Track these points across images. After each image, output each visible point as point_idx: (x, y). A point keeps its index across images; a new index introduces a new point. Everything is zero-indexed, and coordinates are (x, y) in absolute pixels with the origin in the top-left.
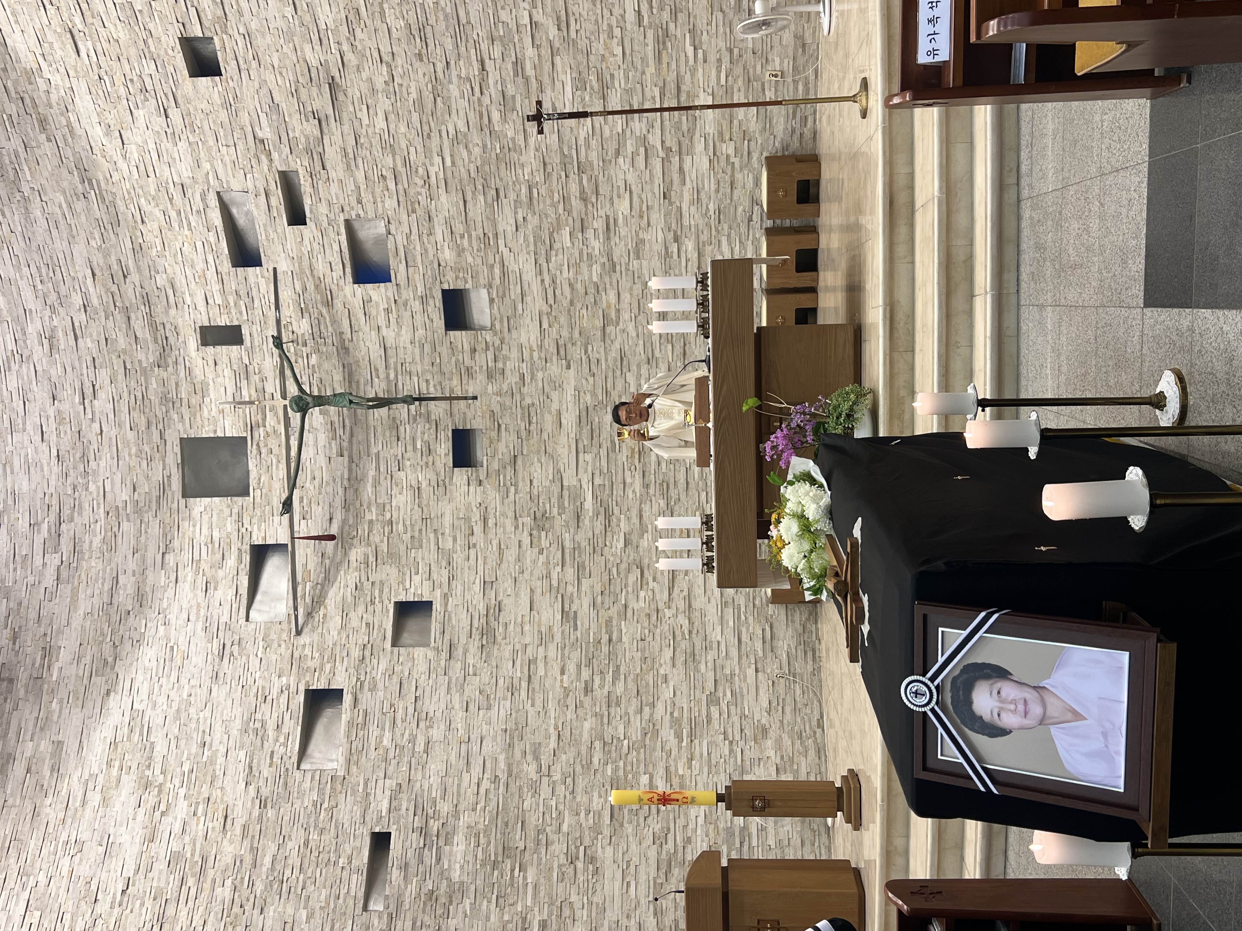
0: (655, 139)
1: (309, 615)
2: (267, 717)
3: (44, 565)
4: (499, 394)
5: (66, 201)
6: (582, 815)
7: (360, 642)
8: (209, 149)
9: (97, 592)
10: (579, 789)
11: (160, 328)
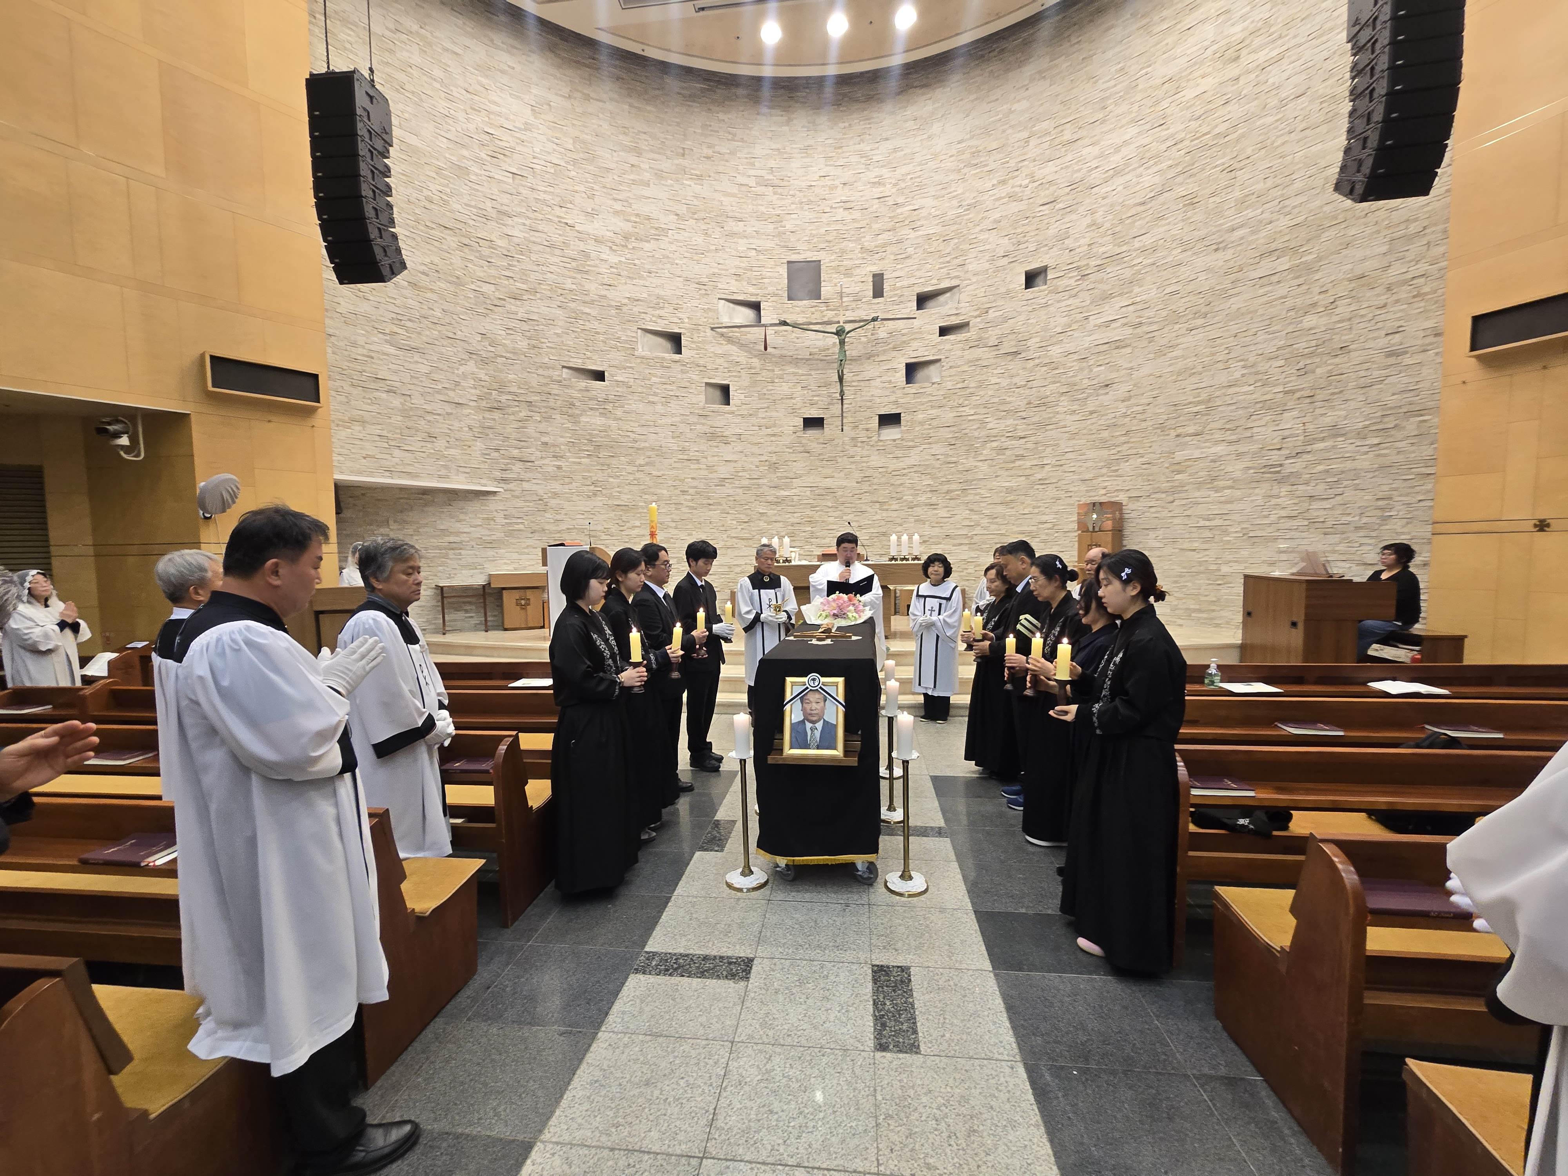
0: (978, 530)
1: (722, 335)
2: (666, 310)
3: (749, 176)
4: (843, 443)
5: (958, 195)
6: (618, 489)
7: (708, 364)
8: (983, 281)
9: (734, 209)
10: (632, 487)
11: (883, 249)
